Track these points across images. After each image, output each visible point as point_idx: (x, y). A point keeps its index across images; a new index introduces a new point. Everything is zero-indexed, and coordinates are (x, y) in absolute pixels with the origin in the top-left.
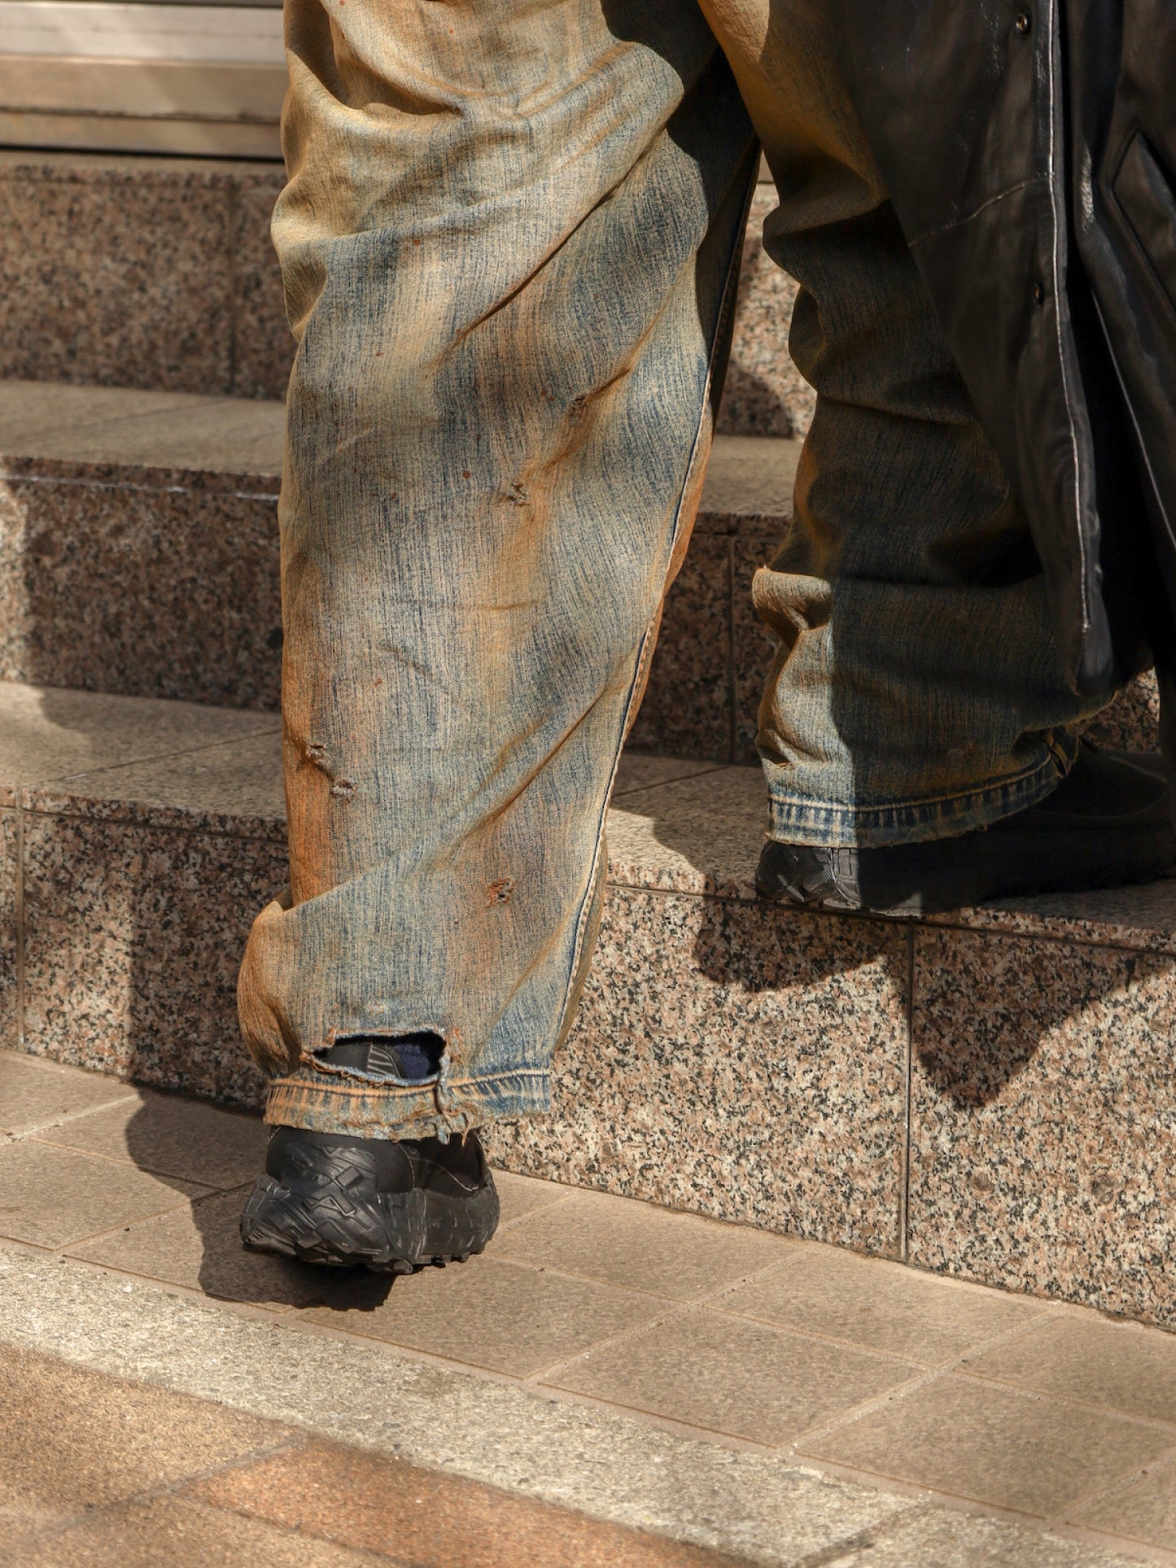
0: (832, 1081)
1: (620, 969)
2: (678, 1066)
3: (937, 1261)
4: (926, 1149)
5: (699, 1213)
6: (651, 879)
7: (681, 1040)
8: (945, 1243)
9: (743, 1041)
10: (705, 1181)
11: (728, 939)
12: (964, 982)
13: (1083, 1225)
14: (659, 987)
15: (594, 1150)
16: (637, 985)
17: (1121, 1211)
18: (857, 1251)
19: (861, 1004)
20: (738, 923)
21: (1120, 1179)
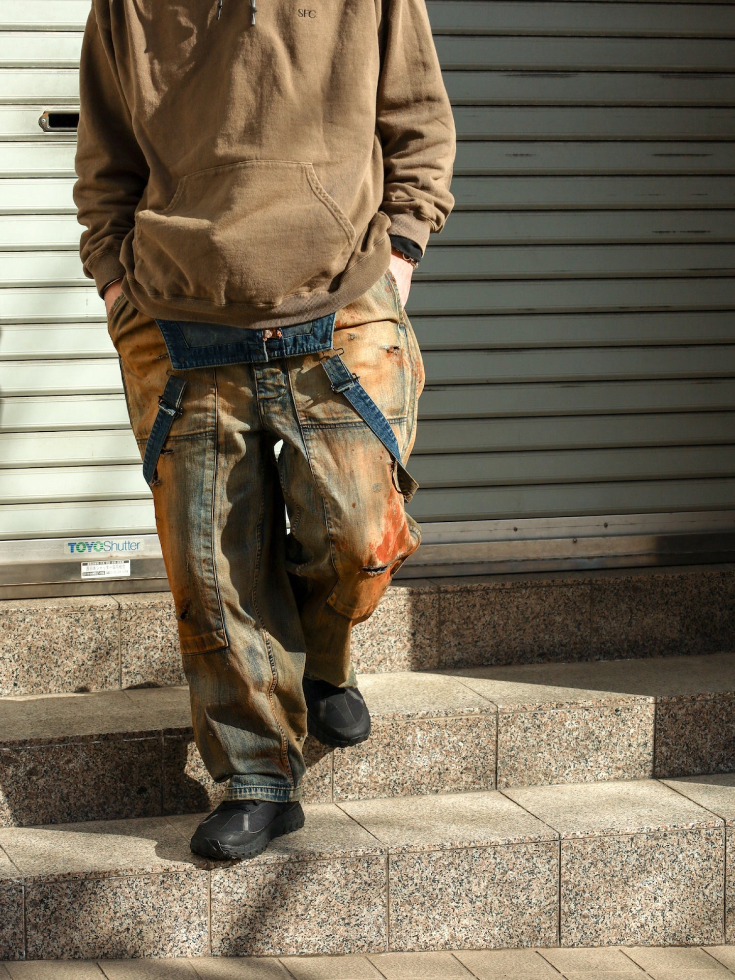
0: (533, 896)
1: (456, 876)
2: (478, 903)
3: (570, 944)
4: (566, 910)
5: (486, 949)
6: (467, 845)
7: (479, 894)
8: (573, 938)
9: (501, 890)
10: (488, 938)
11: (496, 859)
12: (578, 855)
13: (618, 921)
14: (471, 879)
15: (447, 937)
16: (463, 880)
17: (631, 914)
18: (543, 947)
19: (543, 869)
20: (499, 853)
21: (630, 904)
